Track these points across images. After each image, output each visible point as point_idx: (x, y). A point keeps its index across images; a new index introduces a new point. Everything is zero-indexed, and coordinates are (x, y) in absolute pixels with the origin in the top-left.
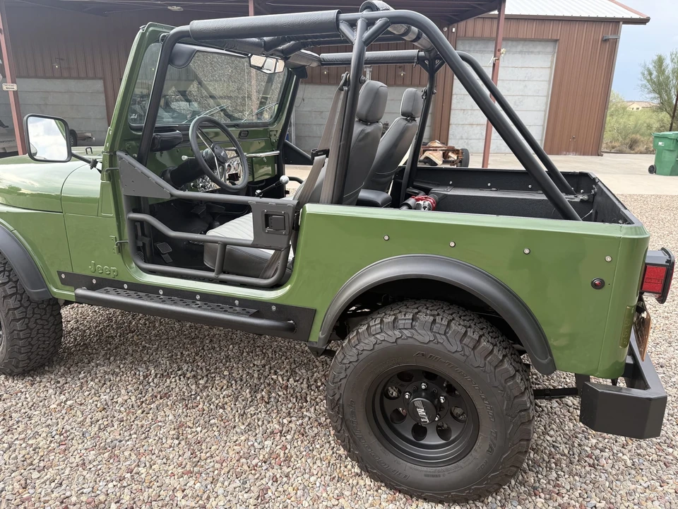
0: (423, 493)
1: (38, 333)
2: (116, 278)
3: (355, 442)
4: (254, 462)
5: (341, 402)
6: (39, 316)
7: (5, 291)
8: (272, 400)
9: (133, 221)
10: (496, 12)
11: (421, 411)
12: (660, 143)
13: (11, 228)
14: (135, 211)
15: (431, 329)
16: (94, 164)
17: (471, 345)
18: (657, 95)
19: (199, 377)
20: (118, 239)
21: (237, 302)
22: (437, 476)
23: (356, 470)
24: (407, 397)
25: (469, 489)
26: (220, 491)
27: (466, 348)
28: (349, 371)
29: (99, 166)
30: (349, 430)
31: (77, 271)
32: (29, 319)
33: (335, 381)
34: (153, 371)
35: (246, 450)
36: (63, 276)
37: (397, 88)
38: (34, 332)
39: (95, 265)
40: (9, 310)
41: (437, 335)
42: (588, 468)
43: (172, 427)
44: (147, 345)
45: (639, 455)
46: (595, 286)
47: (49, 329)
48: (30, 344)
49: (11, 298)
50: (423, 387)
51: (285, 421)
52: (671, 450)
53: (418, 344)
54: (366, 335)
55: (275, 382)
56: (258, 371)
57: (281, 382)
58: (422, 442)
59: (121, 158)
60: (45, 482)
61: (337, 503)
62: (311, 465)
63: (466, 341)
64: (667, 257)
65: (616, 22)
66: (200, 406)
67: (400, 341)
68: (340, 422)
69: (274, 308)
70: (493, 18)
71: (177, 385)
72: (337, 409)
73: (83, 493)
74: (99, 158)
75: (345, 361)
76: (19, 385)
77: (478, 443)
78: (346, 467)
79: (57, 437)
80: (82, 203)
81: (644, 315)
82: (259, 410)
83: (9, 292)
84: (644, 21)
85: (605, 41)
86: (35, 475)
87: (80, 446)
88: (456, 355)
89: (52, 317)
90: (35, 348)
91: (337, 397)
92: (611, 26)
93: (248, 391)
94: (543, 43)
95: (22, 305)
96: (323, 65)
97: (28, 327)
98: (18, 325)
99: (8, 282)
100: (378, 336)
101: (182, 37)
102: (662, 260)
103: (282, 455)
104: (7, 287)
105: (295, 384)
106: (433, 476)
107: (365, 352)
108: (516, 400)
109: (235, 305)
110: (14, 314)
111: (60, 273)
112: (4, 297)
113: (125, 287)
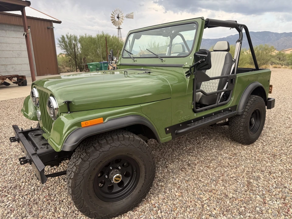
2: (189, 120)
11: (253, 120)
12: (91, 67)
13: (144, 115)
20: (192, 102)
21: (222, 111)
36: (168, 129)
39: (181, 118)
46: (268, 81)
65: (51, 22)
69: (230, 109)
84: (60, 22)
85: (48, 28)
92: (49, 23)
113: (192, 121)
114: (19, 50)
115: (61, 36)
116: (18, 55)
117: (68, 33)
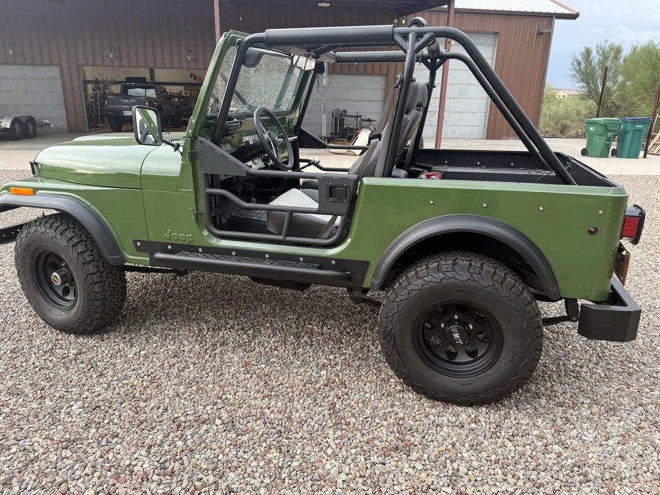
0: (458, 398)
1: (110, 295)
2: (191, 244)
3: (403, 363)
4: (318, 386)
5: (393, 331)
6: (111, 280)
7: (84, 258)
8: (315, 343)
9: (210, 195)
10: (446, 6)
11: (456, 336)
12: (591, 129)
13: (89, 204)
14: (212, 186)
15: (468, 271)
16: (177, 147)
17: (500, 281)
18: (585, 84)
19: (247, 329)
20: (195, 210)
21: (301, 259)
22: (469, 384)
23: (399, 388)
24: (443, 326)
25: (495, 391)
26: (299, 407)
27: (496, 283)
28: (400, 308)
29: (181, 149)
30: (398, 354)
31: (152, 239)
32: (104, 282)
33: (388, 315)
34: (205, 326)
35: (308, 379)
36: (139, 244)
37: (352, 76)
38: (108, 294)
39: (171, 233)
40: (88, 275)
41: (474, 275)
42: (573, 379)
43: (240, 365)
44: (190, 307)
45: (608, 369)
46: (591, 232)
47: (118, 292)
48: (104, 305)
49: (89, 264)
50: (456, 318)
51: (331, 357)
52: (631, 365)
53: (458, 282)
54: (415, 278)
55: (312, 330)
56: (295, 323)
57: (317, 330)
58: (455, 360)
59: (202, 142)
60: (152, 409)
61: (392, 410)
62: (363, 386)
63: (496, 278)
64: (640, 211)
65: (550, 17)
66: (257, 349)
67: (443, 281)
68: (391, 347)
69: (333, 262)
70: (444, 11)
71: (230, 335)
72: (388, 338)
73: (187, 415)
74: (182, 142)
75: (397, 300)
76: (91, 342)
77: (502, 355)
78: (390, 386)
79: (145, 377)
80: (161, 181)
81: (624, 253)
82: (307, 350)
83: (88, 259)
84: (574, 17)
85: (540, 34)
86: (142, 404)
87: (169, 383)
88: (489, 289)
89: (120, 281)
90: (107, 308)
91: (389, 329)
92: (545, 21)
93: (292, 337)
94: (485, 35)
95: (98, 271)
96: (338, 62)
97: (104, 290)
98: (97, 288)
99: (86, 251)
100: (425, 278)
101: (253, 43)
102: (636, 213)
103: (337, 380)
104: (86, 254)
105: (329, 331)
106: (467, 384)
107: (414, 292)
108: (533, 320)
109: (300, 261)
110: (92, 278)
111: (135, 242)
112: (84, 264)
113: (200, 250)
114: (465, 82)
115: (584, 50)
116: (460, 92)
117: (607, 41)
